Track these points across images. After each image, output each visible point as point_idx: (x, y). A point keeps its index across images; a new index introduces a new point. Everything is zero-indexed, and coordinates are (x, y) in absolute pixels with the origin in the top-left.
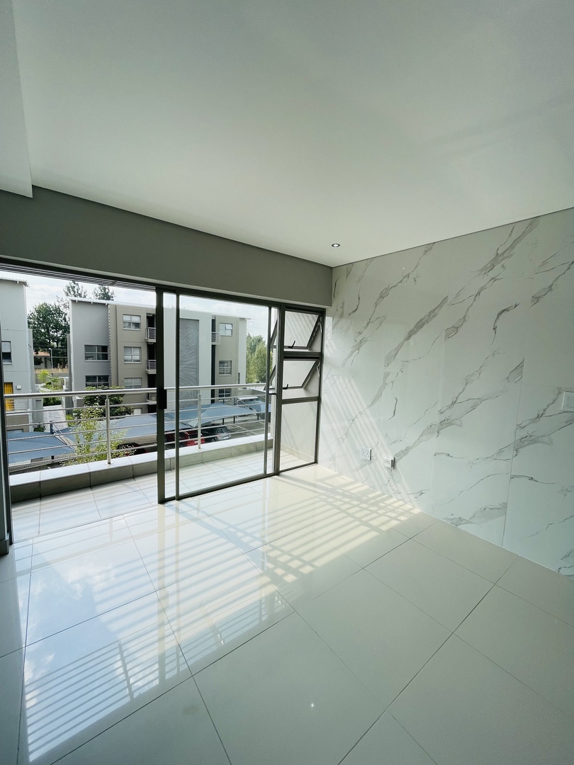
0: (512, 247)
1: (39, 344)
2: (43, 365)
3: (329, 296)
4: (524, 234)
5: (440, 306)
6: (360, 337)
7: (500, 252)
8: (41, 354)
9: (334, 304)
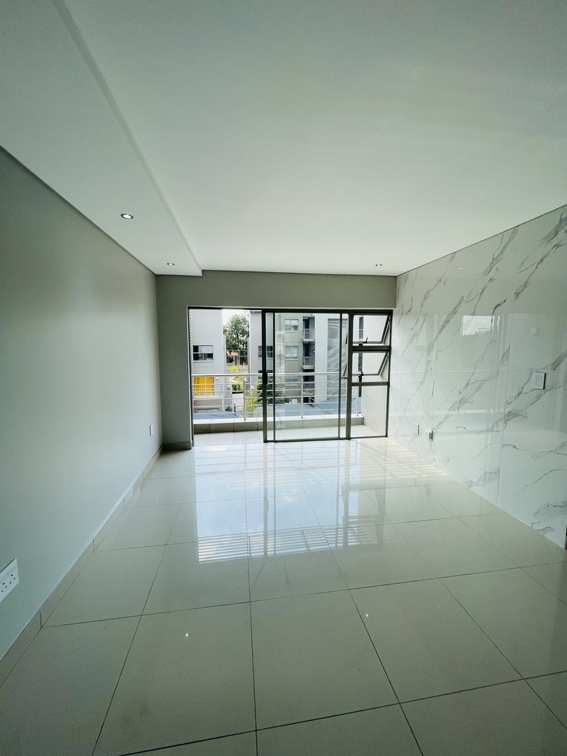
0: (502, 252)
1: (231, 347)
2: (234, 362)
3: (394, 300)
4: (510, 240)
5: (459, 304)
6: (413, 332)
7: (495, 257)
8: (234, 354)
9: (398, 306)
